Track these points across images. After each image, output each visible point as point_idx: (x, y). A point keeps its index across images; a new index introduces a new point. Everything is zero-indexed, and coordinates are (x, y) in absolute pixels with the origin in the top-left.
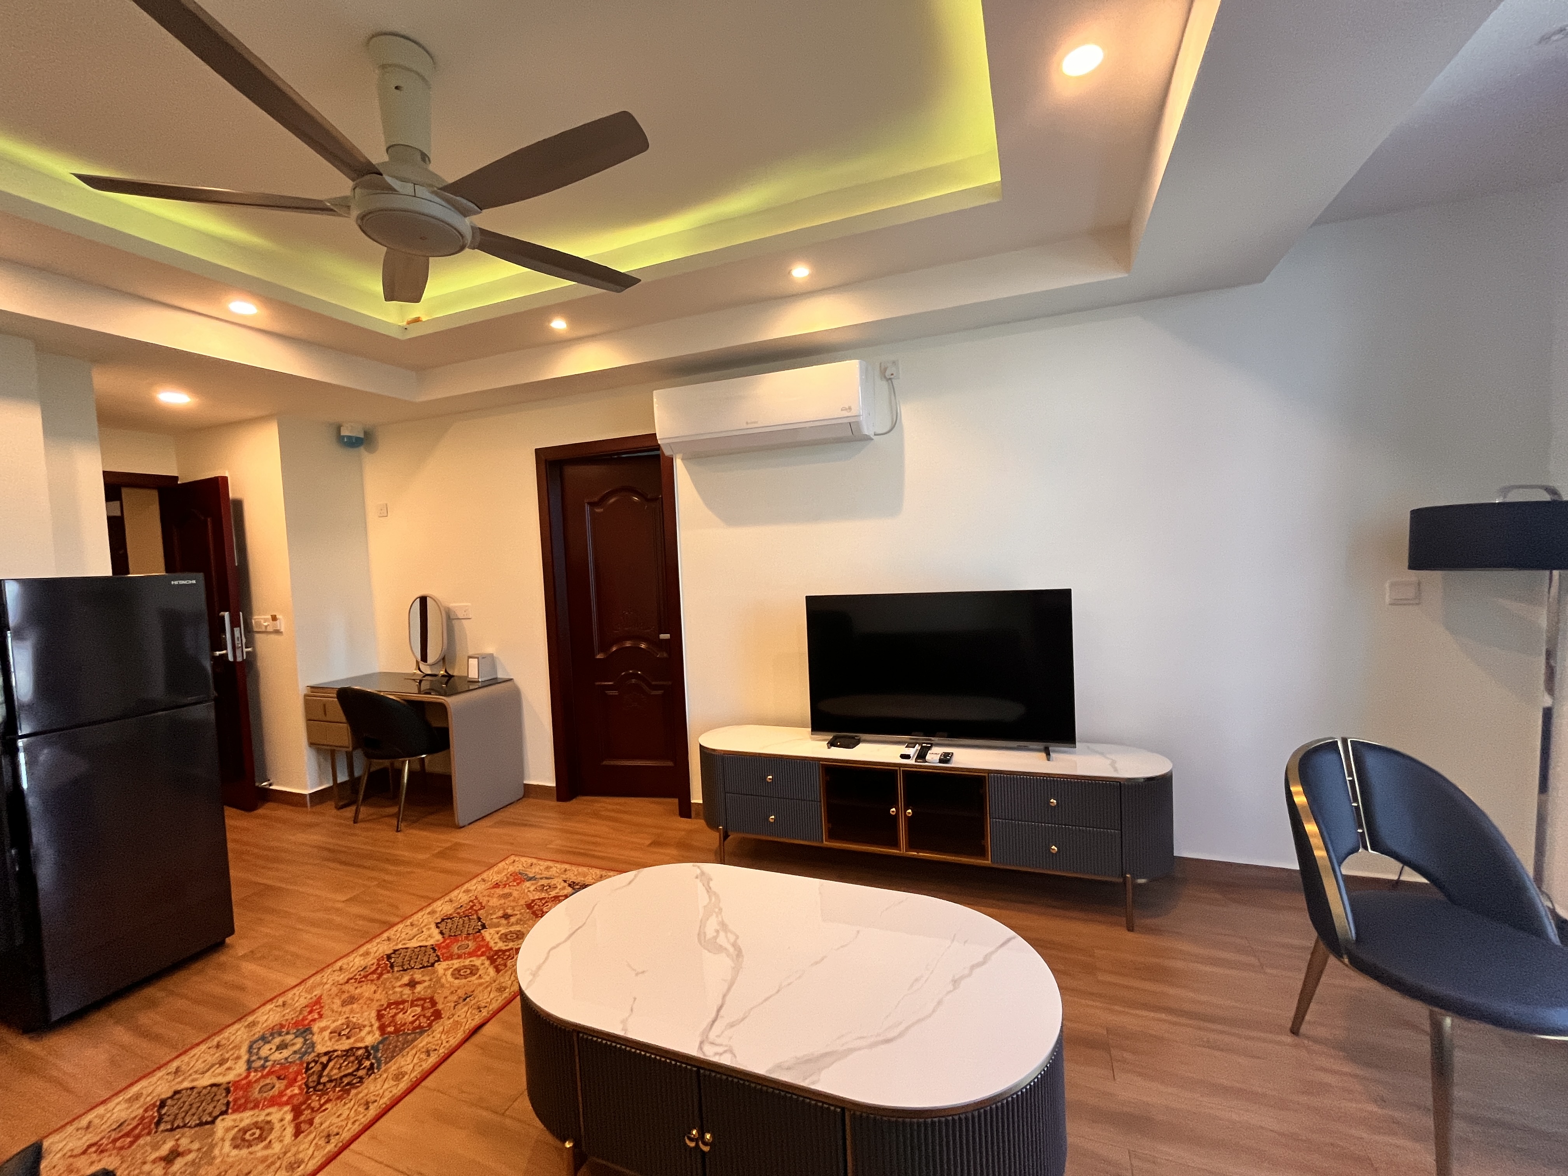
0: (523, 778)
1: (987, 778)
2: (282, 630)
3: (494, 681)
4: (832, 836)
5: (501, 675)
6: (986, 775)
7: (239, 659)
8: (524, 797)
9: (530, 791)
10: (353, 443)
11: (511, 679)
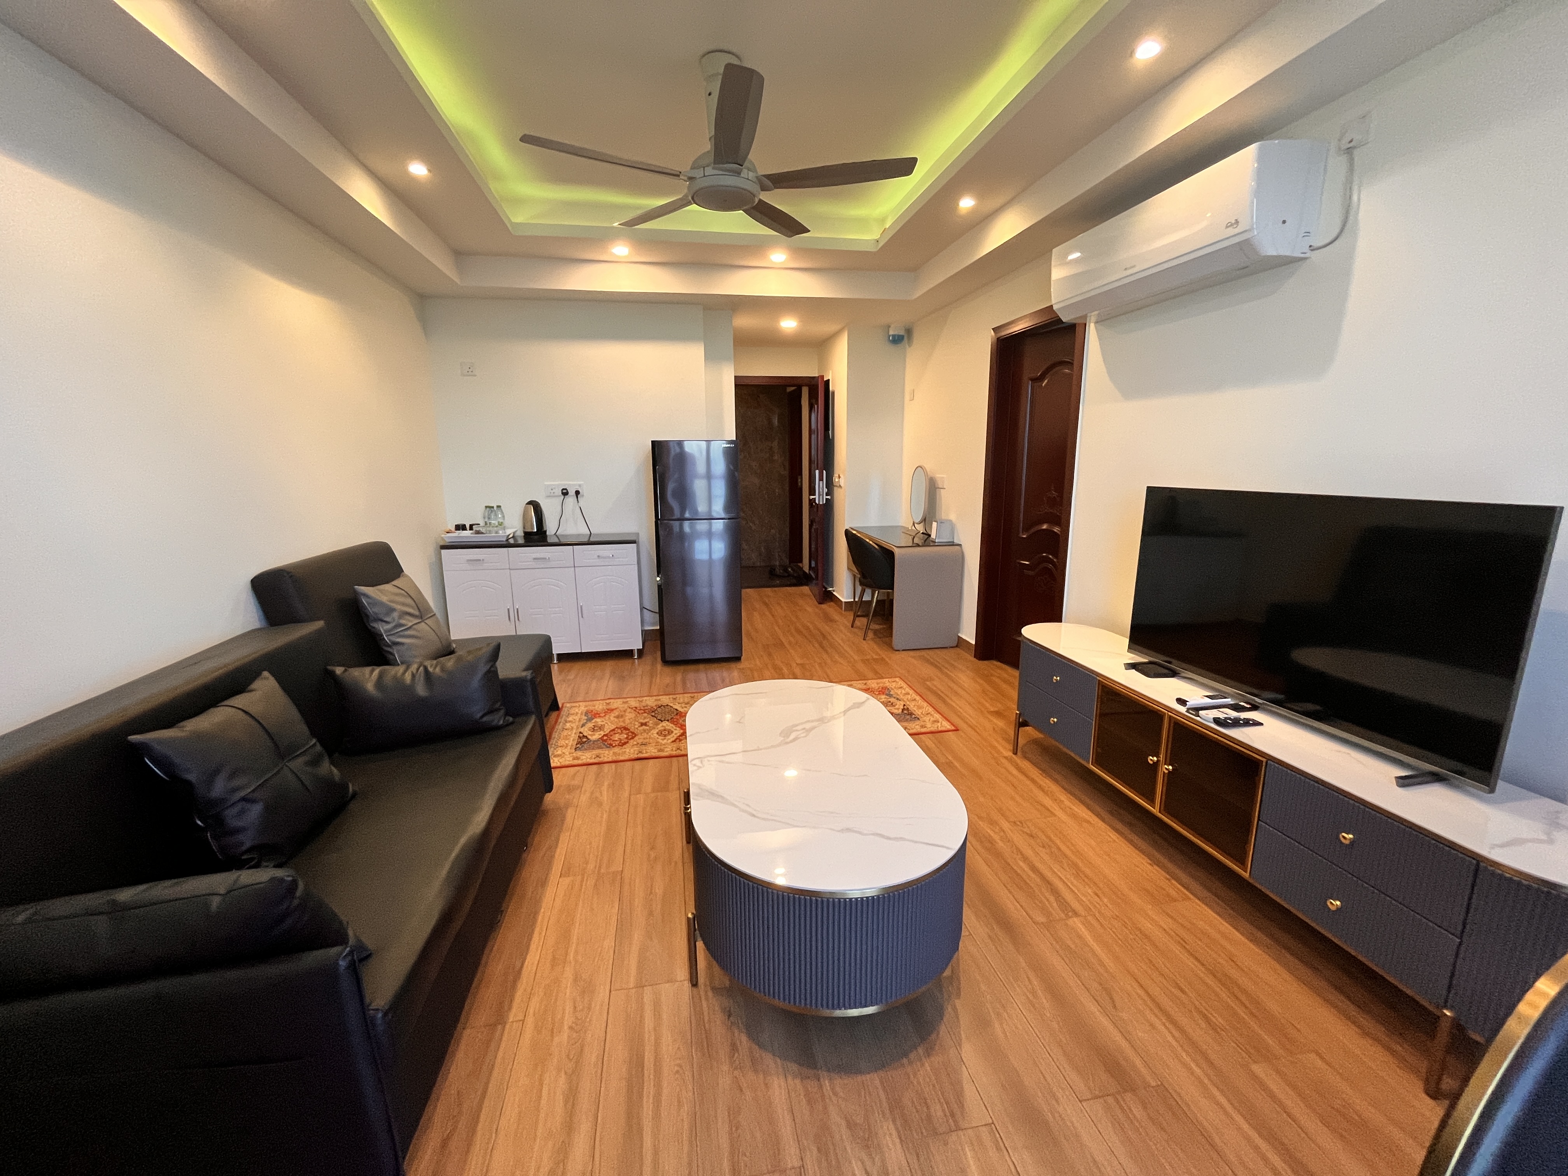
0: (958, 632)
1: (1264, 764)
2: (842, 485)
3: (952, 544)
4: (1098, 762)
5: (956, 541)
6: (1264, 760)
7: (821, 503)
8: (957, 646)
9: (961, 643)
10: (897, 340)
11: (960, 545)
